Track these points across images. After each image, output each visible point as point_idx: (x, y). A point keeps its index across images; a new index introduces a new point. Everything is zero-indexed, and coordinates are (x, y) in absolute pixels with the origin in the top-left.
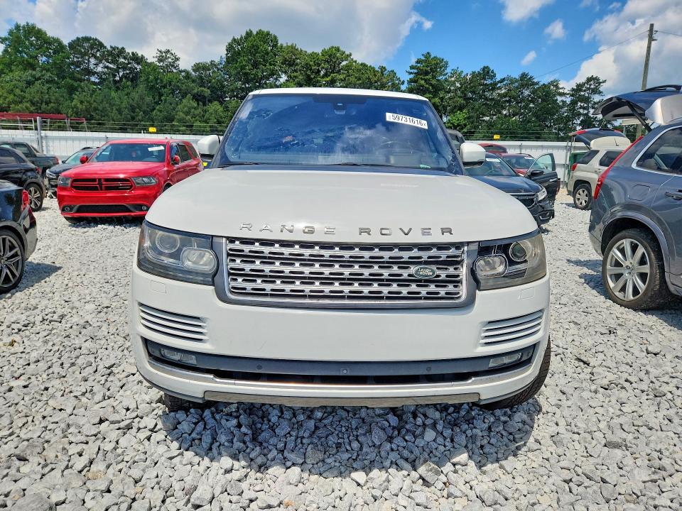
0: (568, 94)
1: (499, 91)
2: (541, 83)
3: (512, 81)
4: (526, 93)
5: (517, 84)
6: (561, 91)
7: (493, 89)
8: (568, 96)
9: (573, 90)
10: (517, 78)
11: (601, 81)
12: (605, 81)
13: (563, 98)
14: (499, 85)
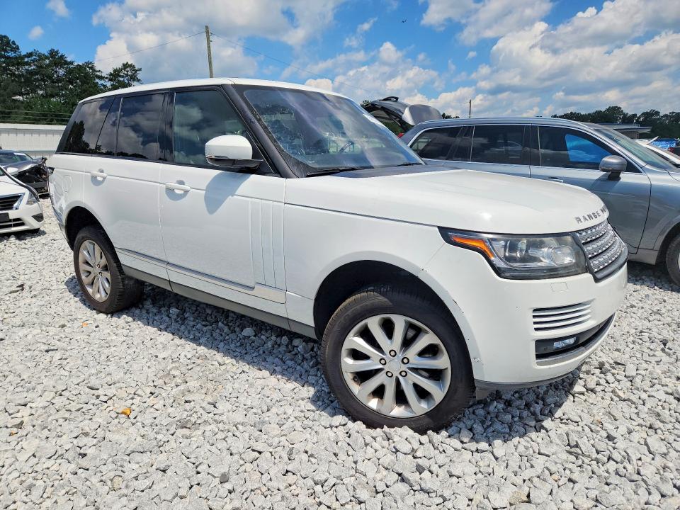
0: (107, 78)
1: (27, 67)
2: (76, 64)
3: (42, 57)
4: (61, 72)
5: (47, 61)
6: (98, 74)
7: (19, 64)
8: (107, 80)
9: (111, 74)
10: (46, 54)
11: (136, 68)
12: (140, 70)
13: (102, 82)
14: (26, 60)
